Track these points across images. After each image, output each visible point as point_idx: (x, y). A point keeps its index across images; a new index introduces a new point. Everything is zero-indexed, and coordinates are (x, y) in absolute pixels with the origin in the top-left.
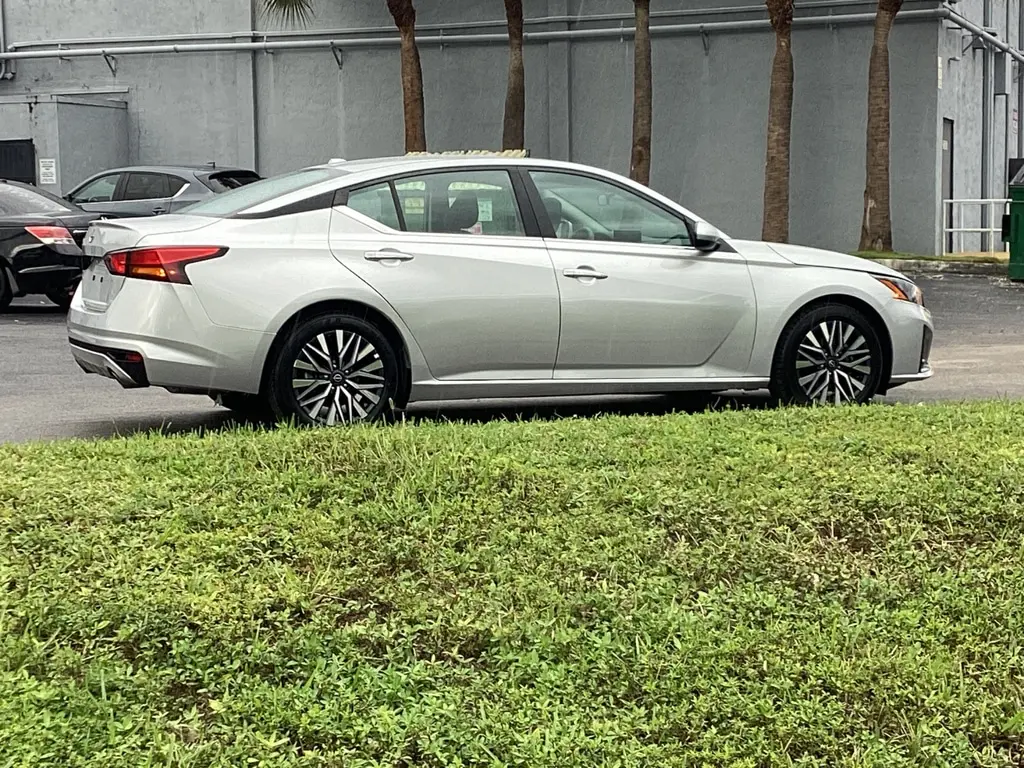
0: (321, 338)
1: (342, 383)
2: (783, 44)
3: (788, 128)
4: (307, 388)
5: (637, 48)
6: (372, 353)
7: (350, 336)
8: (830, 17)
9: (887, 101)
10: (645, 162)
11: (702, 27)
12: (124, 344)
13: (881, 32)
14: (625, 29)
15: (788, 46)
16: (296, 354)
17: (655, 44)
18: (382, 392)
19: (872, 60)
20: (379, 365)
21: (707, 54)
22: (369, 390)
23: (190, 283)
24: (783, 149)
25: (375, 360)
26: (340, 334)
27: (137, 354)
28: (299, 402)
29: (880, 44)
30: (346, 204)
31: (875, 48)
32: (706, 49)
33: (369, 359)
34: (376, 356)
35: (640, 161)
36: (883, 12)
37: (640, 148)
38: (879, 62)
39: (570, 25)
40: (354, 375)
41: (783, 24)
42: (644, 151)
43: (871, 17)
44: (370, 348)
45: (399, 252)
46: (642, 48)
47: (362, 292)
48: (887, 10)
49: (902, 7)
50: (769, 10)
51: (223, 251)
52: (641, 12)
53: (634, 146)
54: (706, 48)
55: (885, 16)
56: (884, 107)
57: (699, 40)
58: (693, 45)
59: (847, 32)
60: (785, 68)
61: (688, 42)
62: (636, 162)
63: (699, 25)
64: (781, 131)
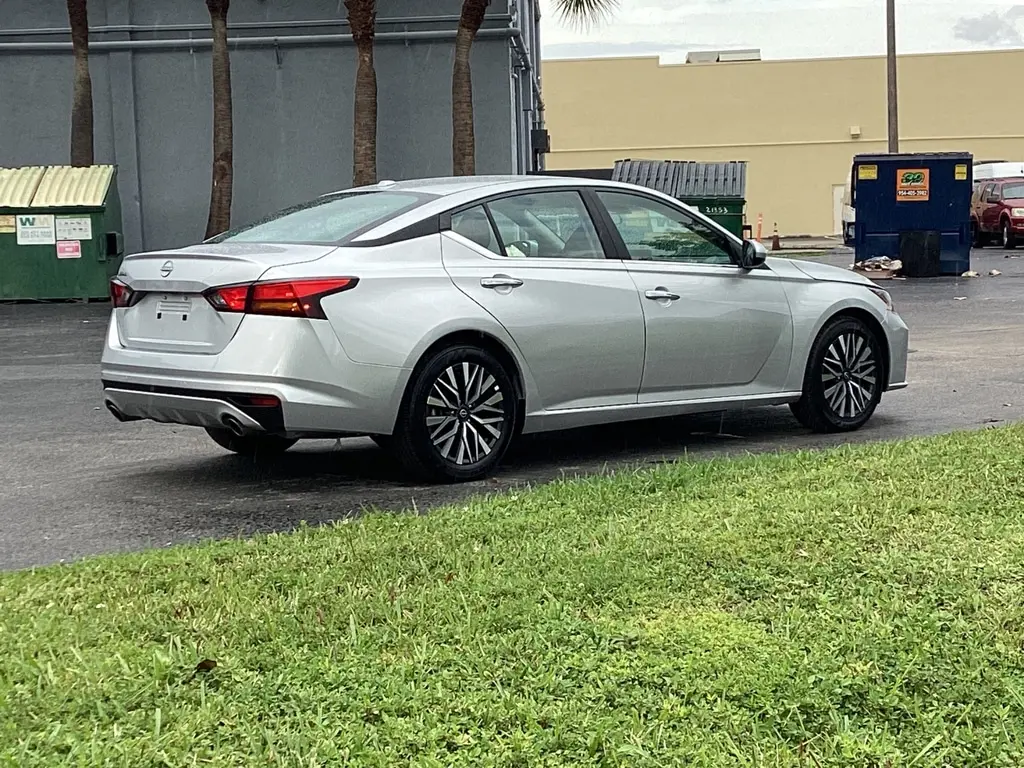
0: (450, 371)
1: (468, 417)
2: (367, 59)
3: (374, 142)
4: (439, 425)
5: (215, 60)
6: (494, 385)
7: (475, 367)
8: (406, 33)
9: (471, 117)
10: (228, 176)
11: (276, 40)
12: (263, 388)
13: (463, 49)
14: (195, 40)
15: (371, 60)
16: (429, 390)
17: (234, 55)
18: (502, 425)
19: (456, 76)
20: (498, 397)
21: (280, 68)
22: (491, 424)
23: (326, 318)
24: (370, 163)
25: (495, 392)
26: (466, 365)
27: (273, 398)
28: (432, 441)
29: (463, 59)
30: (450, 229)
31: (457, 64)
32: (278, 63)
33: (490, 392)
34: (497, 388)
35: (223, 176)
36: (465, 30)
37: (222, 163)
38: (461, 78)
39: (133, 34)
40: (478, 409)
41: (365, 39)
42: (226, 166)
43: (452, 34)
44: (492, 379)
45: (510, 278)
46: (221, 60)
47: (484, 321)
48: (468, 28)
49: (481, 26)
50: (352, 25)
51: (353, 282)
52: (219, 23)
53: (215, 161)
54: (279, 61)
55: (467, 34)
56: (469, 122)
57: (273, 53)
58: (267, 59)
59: (419, 48)
60: (369, 81)
61: (259, 54)
62: (217, 178)
63: (273, 38)
64: (368, 145)
